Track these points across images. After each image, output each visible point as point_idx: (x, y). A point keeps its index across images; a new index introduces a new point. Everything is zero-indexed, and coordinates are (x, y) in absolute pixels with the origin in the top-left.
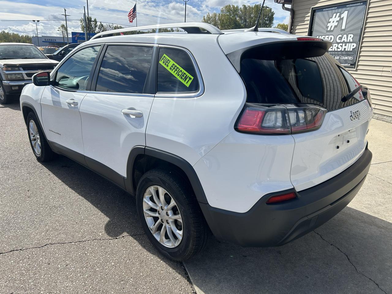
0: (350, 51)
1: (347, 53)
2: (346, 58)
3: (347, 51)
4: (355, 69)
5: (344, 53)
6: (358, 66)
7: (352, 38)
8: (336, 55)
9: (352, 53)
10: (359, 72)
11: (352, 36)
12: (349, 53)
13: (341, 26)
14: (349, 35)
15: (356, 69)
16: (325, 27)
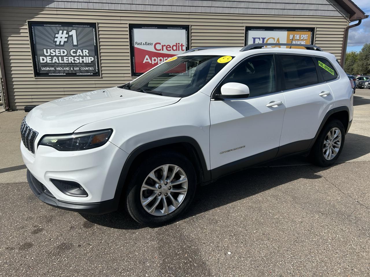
0: (89, 63)
1: (86, 65)
2: (87, 69)
3: (86, 63)
4: (100, 77)
5: (83, 65)
6: (102, 74)
7: (88, 53)
8: (74, 66)
9: (92, 65)
10: (104, 79)
11: (87, 51)
12: (89, 65)
13: (72, 42)
14: (84, 51)
15: (102, 77)
16: (53, 42)
